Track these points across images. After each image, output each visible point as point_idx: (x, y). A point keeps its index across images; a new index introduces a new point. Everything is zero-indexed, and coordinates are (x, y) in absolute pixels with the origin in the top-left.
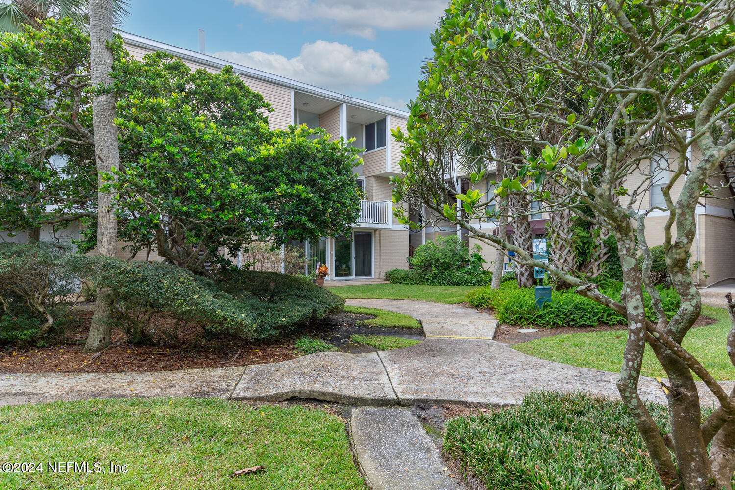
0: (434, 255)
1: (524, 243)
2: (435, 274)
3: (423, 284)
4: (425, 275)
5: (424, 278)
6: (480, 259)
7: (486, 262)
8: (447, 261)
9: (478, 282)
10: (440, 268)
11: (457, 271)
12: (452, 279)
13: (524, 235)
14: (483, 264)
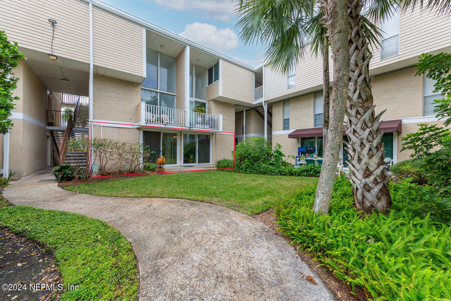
0: (247, 151)
1: (370, 139)
2: (247, 165)
3: (238, 172)
4: (240, 165)
5: (239, 167)
6: (280, 154)
7: (285, 156)
8: (256, 155)
9: (279, 172)
10: (251, 160)
11: (264, 162)
12: (260, 169)
13: (369, 125)
14: (283, 158)
